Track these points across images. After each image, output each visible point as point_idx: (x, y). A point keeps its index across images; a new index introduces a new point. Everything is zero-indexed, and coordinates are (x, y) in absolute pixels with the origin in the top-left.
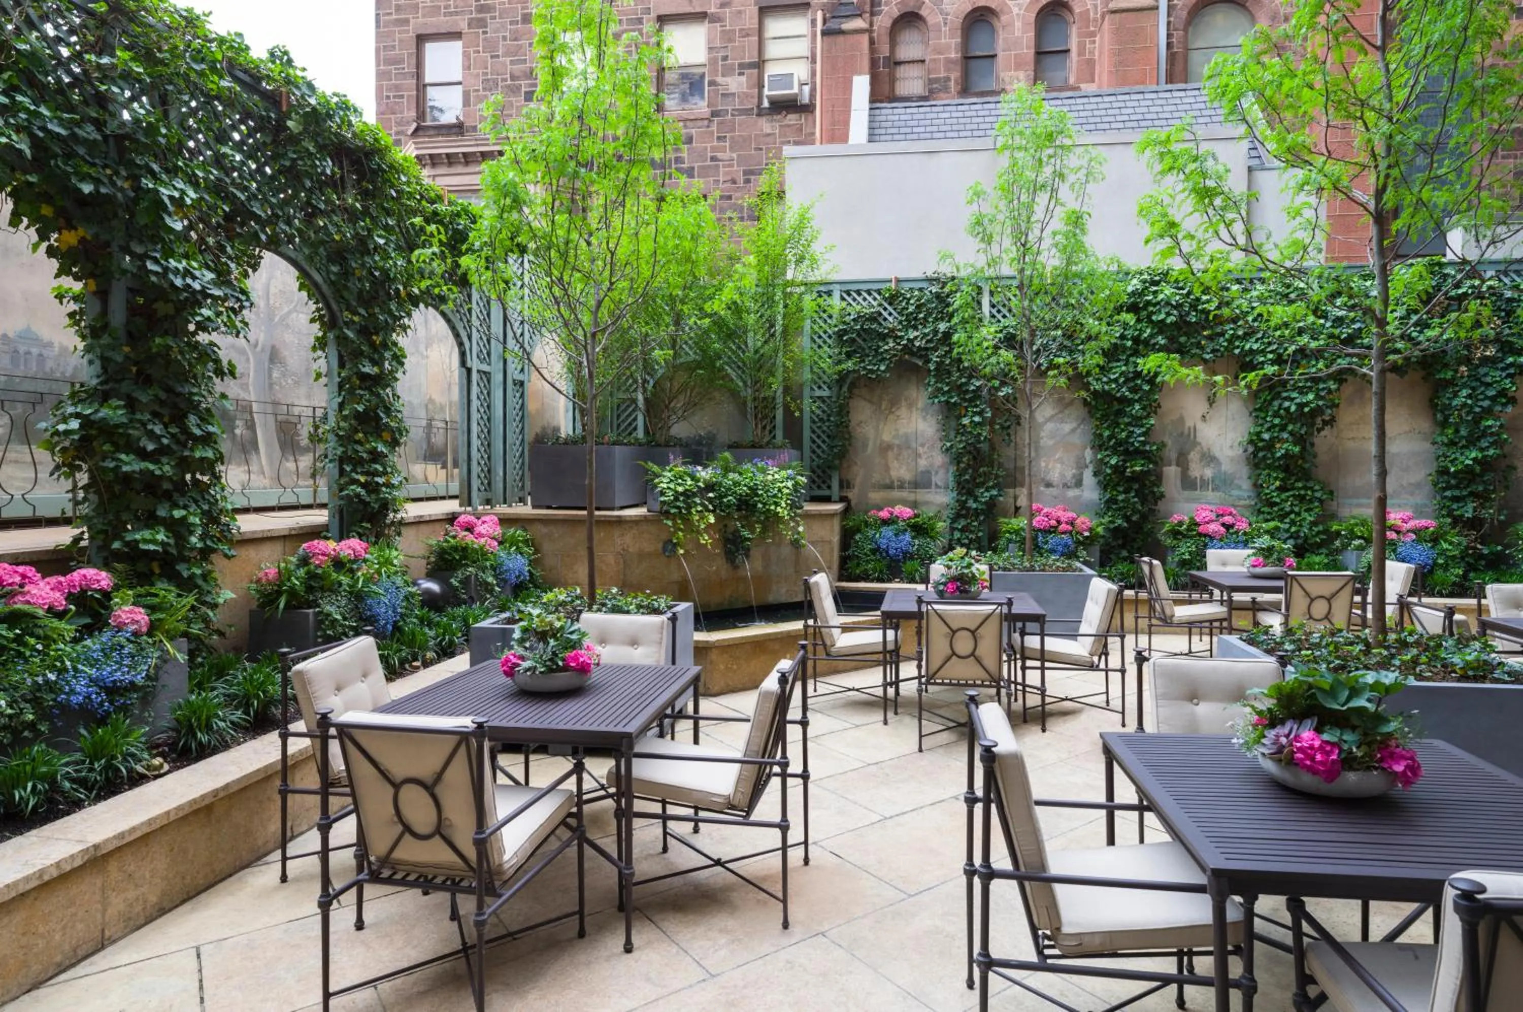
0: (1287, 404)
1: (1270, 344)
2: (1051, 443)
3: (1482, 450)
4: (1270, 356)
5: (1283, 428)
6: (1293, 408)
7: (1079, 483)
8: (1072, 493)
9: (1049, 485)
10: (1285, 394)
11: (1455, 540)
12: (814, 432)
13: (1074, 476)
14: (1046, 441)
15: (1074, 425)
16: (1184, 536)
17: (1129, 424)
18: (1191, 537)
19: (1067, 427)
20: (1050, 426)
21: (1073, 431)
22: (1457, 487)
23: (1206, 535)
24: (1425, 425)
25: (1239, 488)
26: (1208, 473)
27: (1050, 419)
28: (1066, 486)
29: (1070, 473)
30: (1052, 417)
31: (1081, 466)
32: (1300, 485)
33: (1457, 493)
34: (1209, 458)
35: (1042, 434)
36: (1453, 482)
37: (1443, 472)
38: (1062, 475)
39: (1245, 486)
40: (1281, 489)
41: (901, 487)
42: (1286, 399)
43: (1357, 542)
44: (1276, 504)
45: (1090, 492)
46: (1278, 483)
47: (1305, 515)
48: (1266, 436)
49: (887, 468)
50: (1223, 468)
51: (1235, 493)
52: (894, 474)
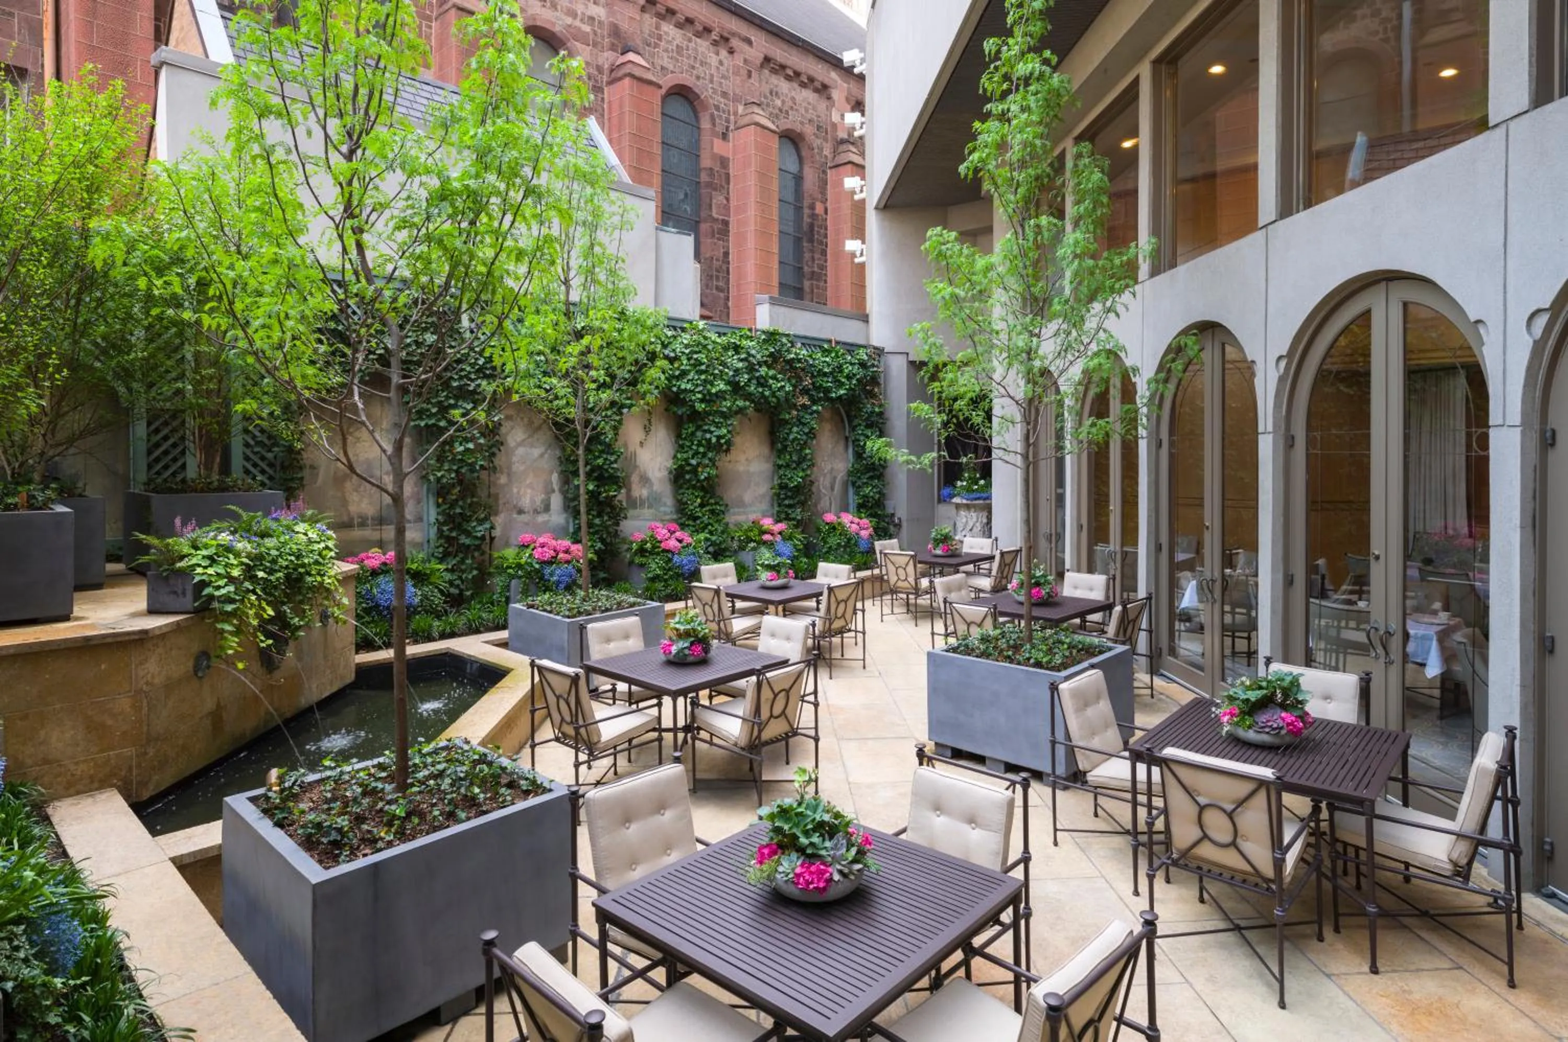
0: (708, 436)
1: (697, 385)
2: (522, 468)
3: (803, 470)
4: (699, 396)
5: (704, 455)
6: (714, 440)
7: (547, 508)
8: (541, 518)
9: (521, 512)
10: (706, 428)
11: (799, 537)
12: (247, 459)
13: (542, 501)
14: (518, 467)
15: (542, 450)
16: (651, 553)
17: (602, 452)
18: (658, 554)
19: (536, 452)
20: (521, 451)
21: (542, 455)
22: (791, 498)
23: (668, 551)
24: (766, 450)
25: (665, 505)
26: (645, 493)
27: (520, 444)
28: (536, 512)
29: (539, 498)
30: (524, 440)
31: (549, 491)
32: (712, 501)
33: (791, 502)
34: (645, 480)
35: (514, 459)
36: (789, 494)
37: (782, 487)
38: (533, 501)
39: (668, 502)
40: (702, 505)
41: (363, 524)
42: (706, 431)
43: (752, 545)
44: (698, 518)
45: (557, 516)
46: (699, 500)
47: (716, 526)
48: (694, 462)
49: (344, 503)
50: (655, 488)
51: (662, 509)
52: (353, 509)
